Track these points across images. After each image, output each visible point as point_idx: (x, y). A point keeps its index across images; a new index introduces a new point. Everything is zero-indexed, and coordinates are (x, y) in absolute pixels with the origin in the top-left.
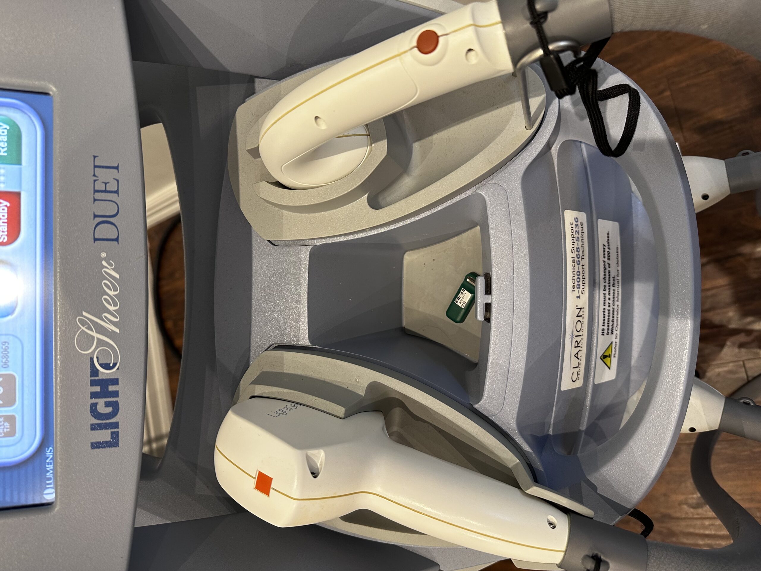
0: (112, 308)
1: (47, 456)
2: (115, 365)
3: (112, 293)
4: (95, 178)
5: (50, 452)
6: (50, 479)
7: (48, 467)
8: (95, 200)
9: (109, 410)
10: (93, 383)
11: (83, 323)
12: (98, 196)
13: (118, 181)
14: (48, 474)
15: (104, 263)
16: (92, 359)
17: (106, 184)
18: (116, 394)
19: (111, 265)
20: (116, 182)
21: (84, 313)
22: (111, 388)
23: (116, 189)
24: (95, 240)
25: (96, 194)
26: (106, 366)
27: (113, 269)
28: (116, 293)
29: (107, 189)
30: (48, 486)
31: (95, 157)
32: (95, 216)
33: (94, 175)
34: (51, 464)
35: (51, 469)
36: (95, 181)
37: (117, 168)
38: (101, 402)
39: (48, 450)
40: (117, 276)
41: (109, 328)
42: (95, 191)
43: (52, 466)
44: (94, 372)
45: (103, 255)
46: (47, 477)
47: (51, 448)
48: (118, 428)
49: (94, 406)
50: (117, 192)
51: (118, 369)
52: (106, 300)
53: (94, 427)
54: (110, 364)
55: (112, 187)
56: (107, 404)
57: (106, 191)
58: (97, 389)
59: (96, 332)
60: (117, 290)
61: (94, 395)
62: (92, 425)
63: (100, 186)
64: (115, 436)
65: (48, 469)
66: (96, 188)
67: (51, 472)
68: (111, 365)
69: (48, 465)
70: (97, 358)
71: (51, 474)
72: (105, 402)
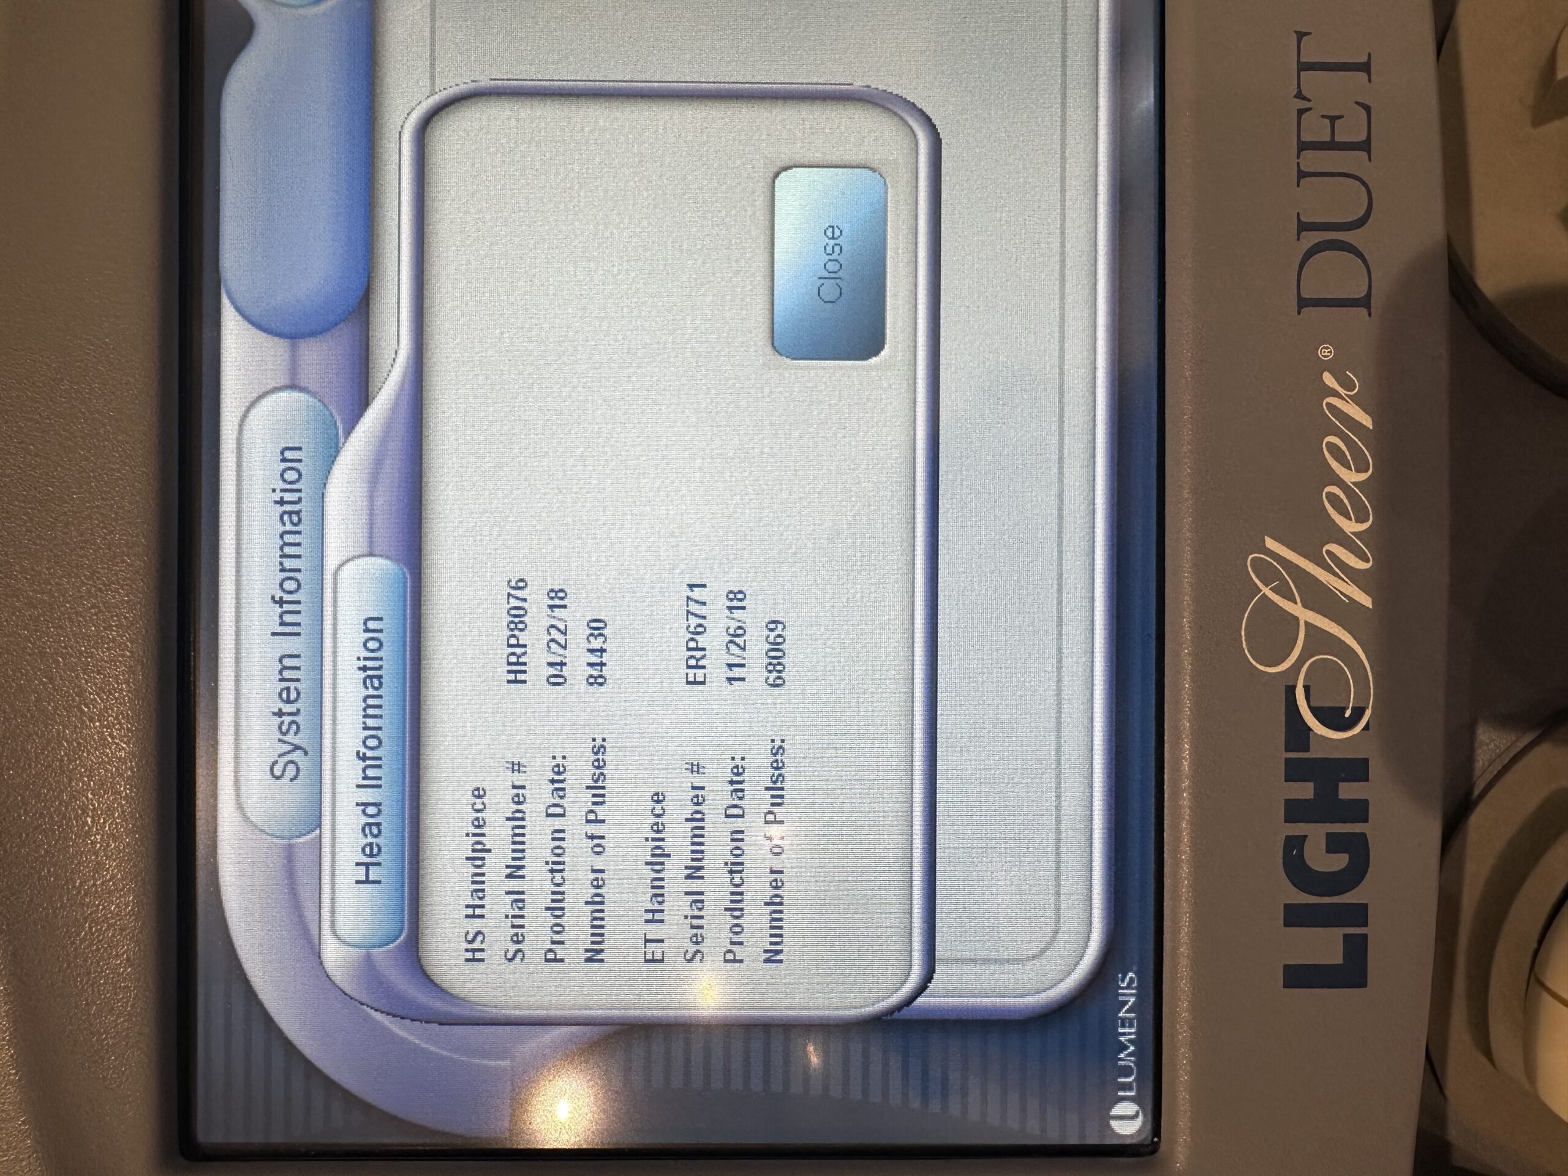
0: (1350, 527)
1: (1121, 998)
2: (1359, 712)
3: (1351, 477)
4: (1305, 105)
5: (1129, 987)
6: (1127, 1072)
7: (1124, 1034)
8: (1302, 175)
9: (1340, 862)
10: (1295, 771)
11: (1267, 574)
12: (1312, 160)
13: (1368, 109)
14: (1122, 1056)
15: (1328, 379)
16: (1291, 690)
17: (1333, 119)
18: (1359, 811)
19: (1348, 385)
20: (1364, 113)
21: (1270, 543)
22: (1348, 791)
23: (1363, 137)
24: (1303, 303)
25: (1307, 154)
26: (1333, 718)
27: (1355, 399)
28: (1363, 477)
29: (1338, 138)
30: (1120, 1093)
31: (1301, 35)
32: (1304, 227)
33: (1299, 95)
34: (1131, 1026)
35: (1130, 1041)
36: (1301, 112)
37: (1365, 67)
38: (1316, 834)
39: (1123, 981)
40: (1367, 421)
41: (1342, 593)
42: (1303, 146)
43: (1133, 1030)
44: (1297, 734)
45: (1326, 353)
46: (1121, 1063)
47: (1130, 974)
48: (1365, 925)
49: (1295, 844)
50: (1365, 146)
51: (1366, 728)
52: (1332, 498)
53: (1295, 916)
54: (1344, 709)
55: (1351, 131)
56: (1334, 844)
57: (1333, 145)
58: (1305, 791)
59: (1305, 606)
60: (1366, 471)
61: (1295, 811)
62: (1288, 908)
63: (1316, 129)
64: (1356, 949)
65: (1122, 1039)
66: (1306, 137)
67: (1132, 1048)
68: (1348, 714)
69: (1123, 1026)
70: (1307, 689)
71: (1130, 1055)
72: (1330, 836)
